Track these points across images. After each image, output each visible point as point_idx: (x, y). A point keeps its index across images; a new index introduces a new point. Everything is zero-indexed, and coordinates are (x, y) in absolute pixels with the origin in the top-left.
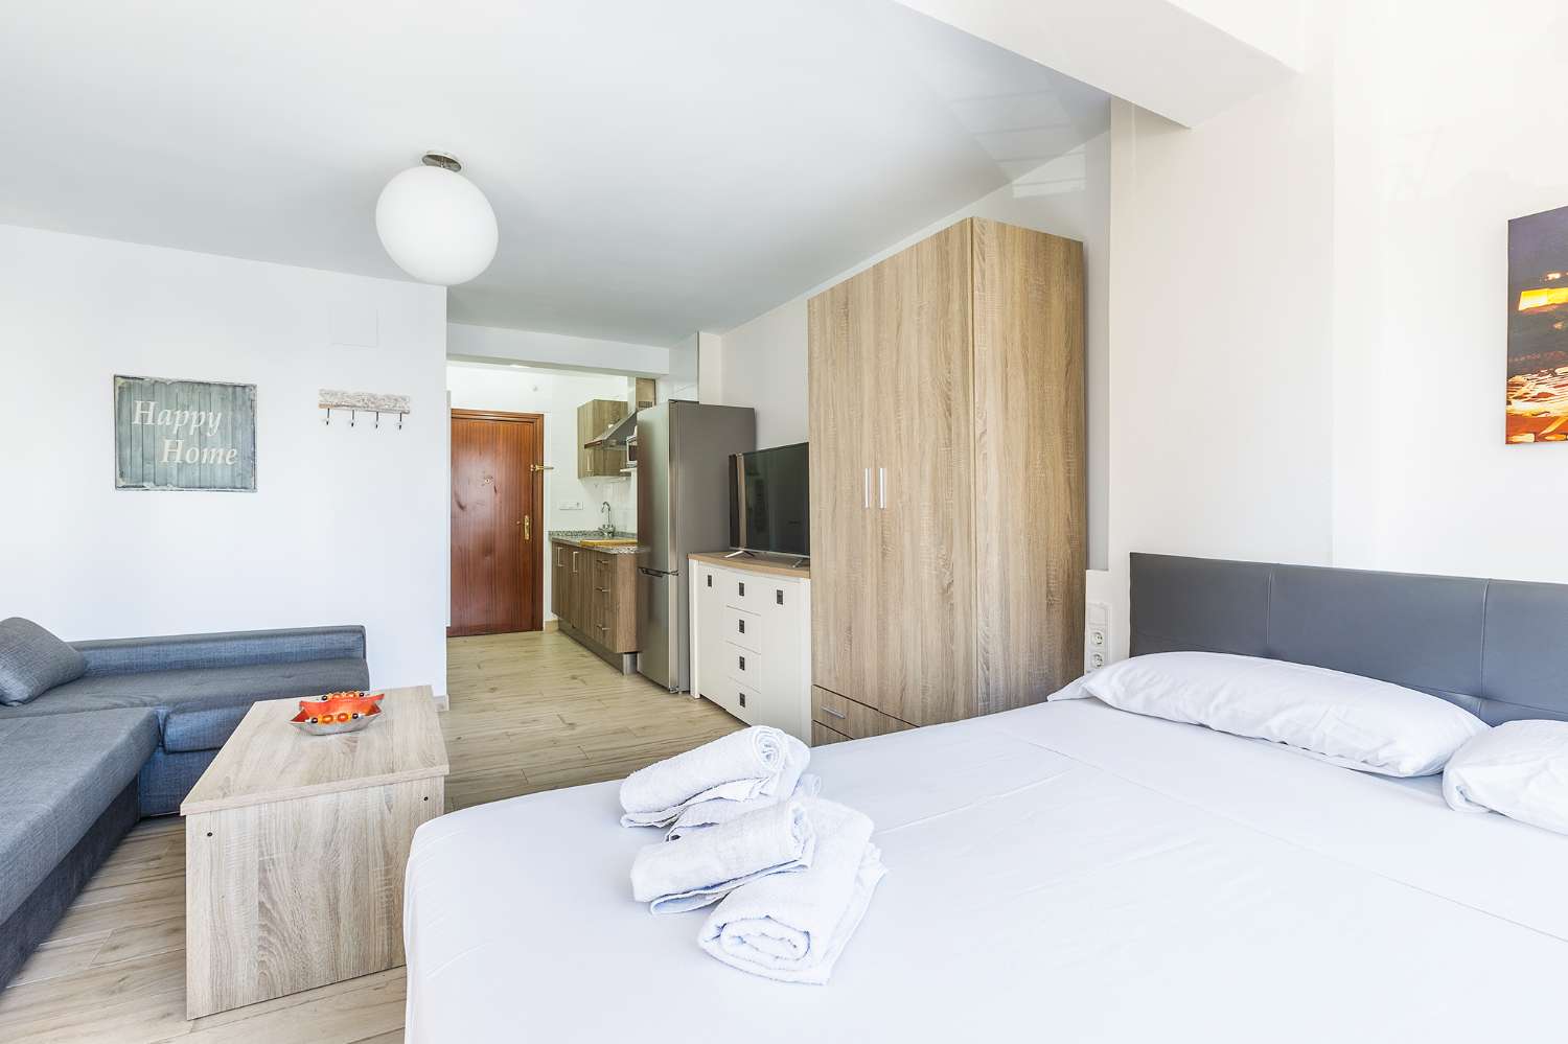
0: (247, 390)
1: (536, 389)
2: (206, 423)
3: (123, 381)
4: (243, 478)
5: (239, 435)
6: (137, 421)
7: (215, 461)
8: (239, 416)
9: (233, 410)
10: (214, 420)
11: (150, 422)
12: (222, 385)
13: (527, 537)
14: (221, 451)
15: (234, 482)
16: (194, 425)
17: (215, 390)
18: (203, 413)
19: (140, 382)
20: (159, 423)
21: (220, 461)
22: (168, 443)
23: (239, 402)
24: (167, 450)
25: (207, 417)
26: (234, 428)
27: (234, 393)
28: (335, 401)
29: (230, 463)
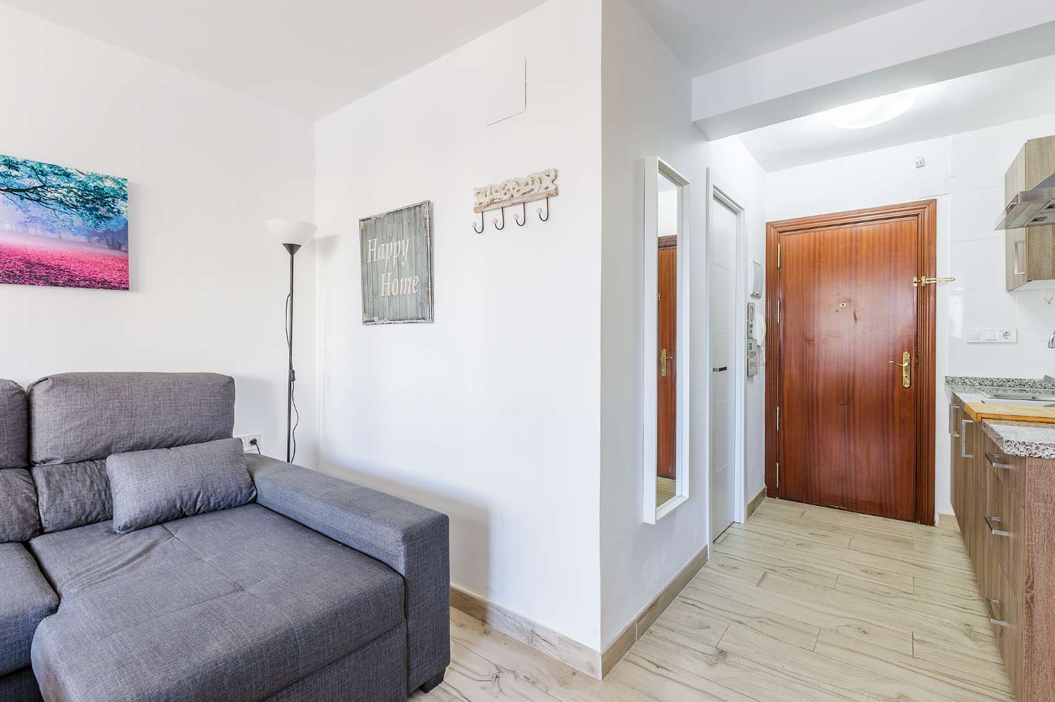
0: (422, 208)
1: (921, 165)
2: (401, 252)
3: (362, 223)
4: (423, 311)
5: (419, 257)
6: (370, 261)
7: (407, 292)
8: (418, 239)
9: (415, 234)
10: (405, 245)
11: (375, 260)
12: (409, 209)
13: (906, 382)
14: (410, 279)
15: (417, 312)
16: (395, 256)
17: (405, 213)
18: (399, 241)
19: (369, 221)
20: (379, 259)
21: (409, 292)
22: (383, 275)
23: (418, 224)
24: (383, 284)
25: (401, 245)
26: (416, 253)
27: (415, 213)
28: (486, 200)
29: (414, 292)
